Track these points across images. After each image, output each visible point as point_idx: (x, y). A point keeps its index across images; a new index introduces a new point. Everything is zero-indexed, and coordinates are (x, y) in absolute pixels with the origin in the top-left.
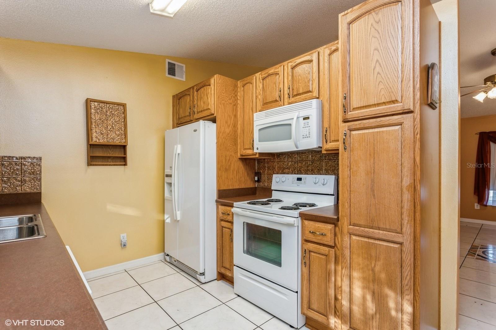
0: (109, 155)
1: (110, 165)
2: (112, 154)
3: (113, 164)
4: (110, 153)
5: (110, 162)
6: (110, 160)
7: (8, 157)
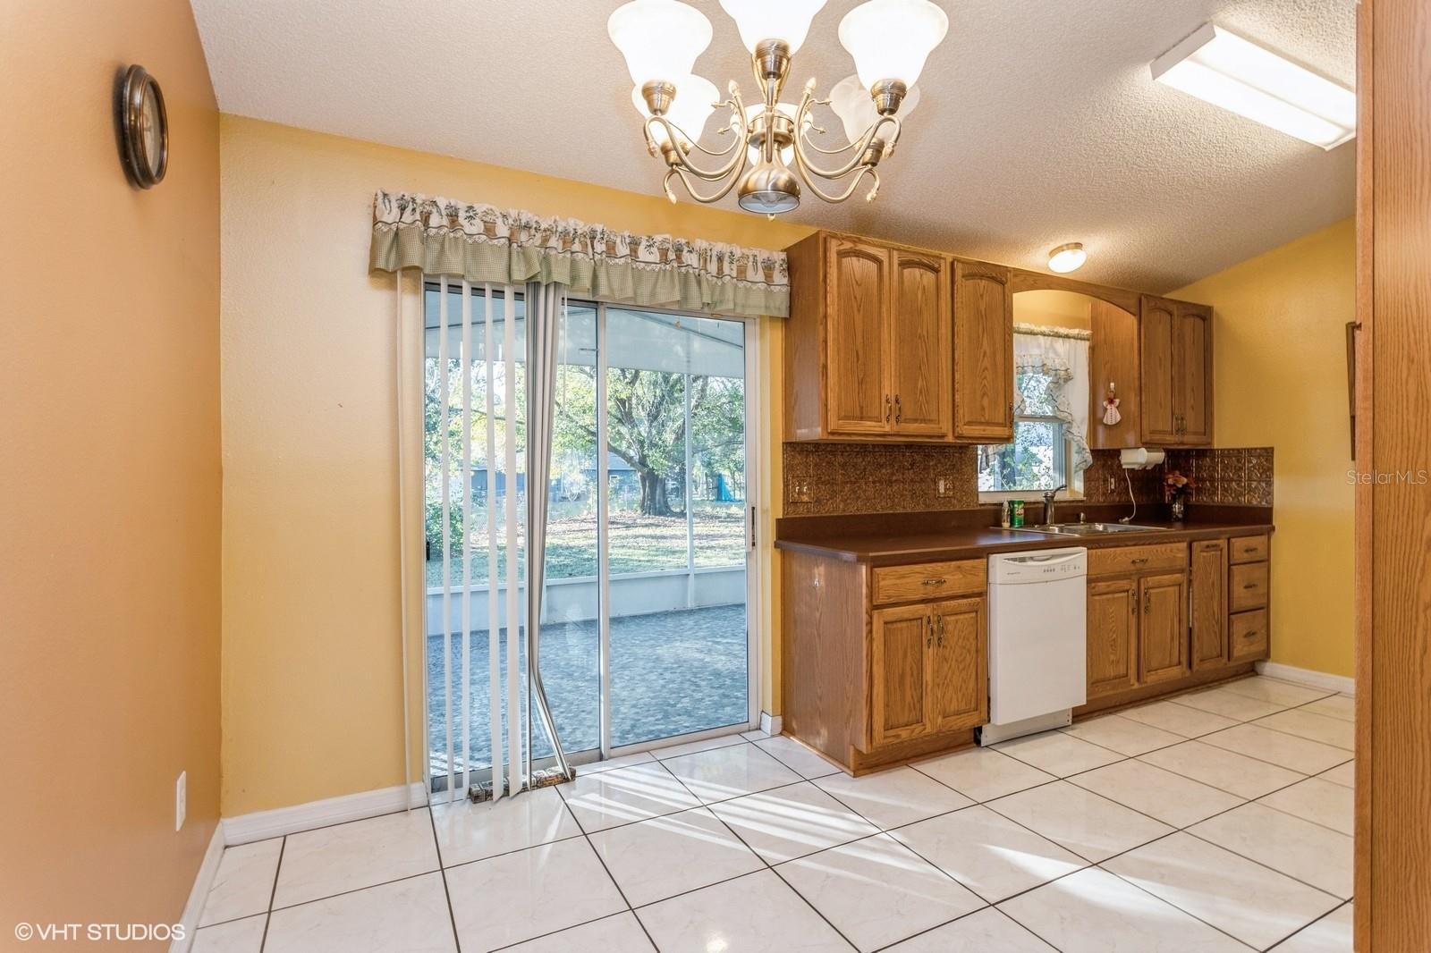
7: (1229, 450)
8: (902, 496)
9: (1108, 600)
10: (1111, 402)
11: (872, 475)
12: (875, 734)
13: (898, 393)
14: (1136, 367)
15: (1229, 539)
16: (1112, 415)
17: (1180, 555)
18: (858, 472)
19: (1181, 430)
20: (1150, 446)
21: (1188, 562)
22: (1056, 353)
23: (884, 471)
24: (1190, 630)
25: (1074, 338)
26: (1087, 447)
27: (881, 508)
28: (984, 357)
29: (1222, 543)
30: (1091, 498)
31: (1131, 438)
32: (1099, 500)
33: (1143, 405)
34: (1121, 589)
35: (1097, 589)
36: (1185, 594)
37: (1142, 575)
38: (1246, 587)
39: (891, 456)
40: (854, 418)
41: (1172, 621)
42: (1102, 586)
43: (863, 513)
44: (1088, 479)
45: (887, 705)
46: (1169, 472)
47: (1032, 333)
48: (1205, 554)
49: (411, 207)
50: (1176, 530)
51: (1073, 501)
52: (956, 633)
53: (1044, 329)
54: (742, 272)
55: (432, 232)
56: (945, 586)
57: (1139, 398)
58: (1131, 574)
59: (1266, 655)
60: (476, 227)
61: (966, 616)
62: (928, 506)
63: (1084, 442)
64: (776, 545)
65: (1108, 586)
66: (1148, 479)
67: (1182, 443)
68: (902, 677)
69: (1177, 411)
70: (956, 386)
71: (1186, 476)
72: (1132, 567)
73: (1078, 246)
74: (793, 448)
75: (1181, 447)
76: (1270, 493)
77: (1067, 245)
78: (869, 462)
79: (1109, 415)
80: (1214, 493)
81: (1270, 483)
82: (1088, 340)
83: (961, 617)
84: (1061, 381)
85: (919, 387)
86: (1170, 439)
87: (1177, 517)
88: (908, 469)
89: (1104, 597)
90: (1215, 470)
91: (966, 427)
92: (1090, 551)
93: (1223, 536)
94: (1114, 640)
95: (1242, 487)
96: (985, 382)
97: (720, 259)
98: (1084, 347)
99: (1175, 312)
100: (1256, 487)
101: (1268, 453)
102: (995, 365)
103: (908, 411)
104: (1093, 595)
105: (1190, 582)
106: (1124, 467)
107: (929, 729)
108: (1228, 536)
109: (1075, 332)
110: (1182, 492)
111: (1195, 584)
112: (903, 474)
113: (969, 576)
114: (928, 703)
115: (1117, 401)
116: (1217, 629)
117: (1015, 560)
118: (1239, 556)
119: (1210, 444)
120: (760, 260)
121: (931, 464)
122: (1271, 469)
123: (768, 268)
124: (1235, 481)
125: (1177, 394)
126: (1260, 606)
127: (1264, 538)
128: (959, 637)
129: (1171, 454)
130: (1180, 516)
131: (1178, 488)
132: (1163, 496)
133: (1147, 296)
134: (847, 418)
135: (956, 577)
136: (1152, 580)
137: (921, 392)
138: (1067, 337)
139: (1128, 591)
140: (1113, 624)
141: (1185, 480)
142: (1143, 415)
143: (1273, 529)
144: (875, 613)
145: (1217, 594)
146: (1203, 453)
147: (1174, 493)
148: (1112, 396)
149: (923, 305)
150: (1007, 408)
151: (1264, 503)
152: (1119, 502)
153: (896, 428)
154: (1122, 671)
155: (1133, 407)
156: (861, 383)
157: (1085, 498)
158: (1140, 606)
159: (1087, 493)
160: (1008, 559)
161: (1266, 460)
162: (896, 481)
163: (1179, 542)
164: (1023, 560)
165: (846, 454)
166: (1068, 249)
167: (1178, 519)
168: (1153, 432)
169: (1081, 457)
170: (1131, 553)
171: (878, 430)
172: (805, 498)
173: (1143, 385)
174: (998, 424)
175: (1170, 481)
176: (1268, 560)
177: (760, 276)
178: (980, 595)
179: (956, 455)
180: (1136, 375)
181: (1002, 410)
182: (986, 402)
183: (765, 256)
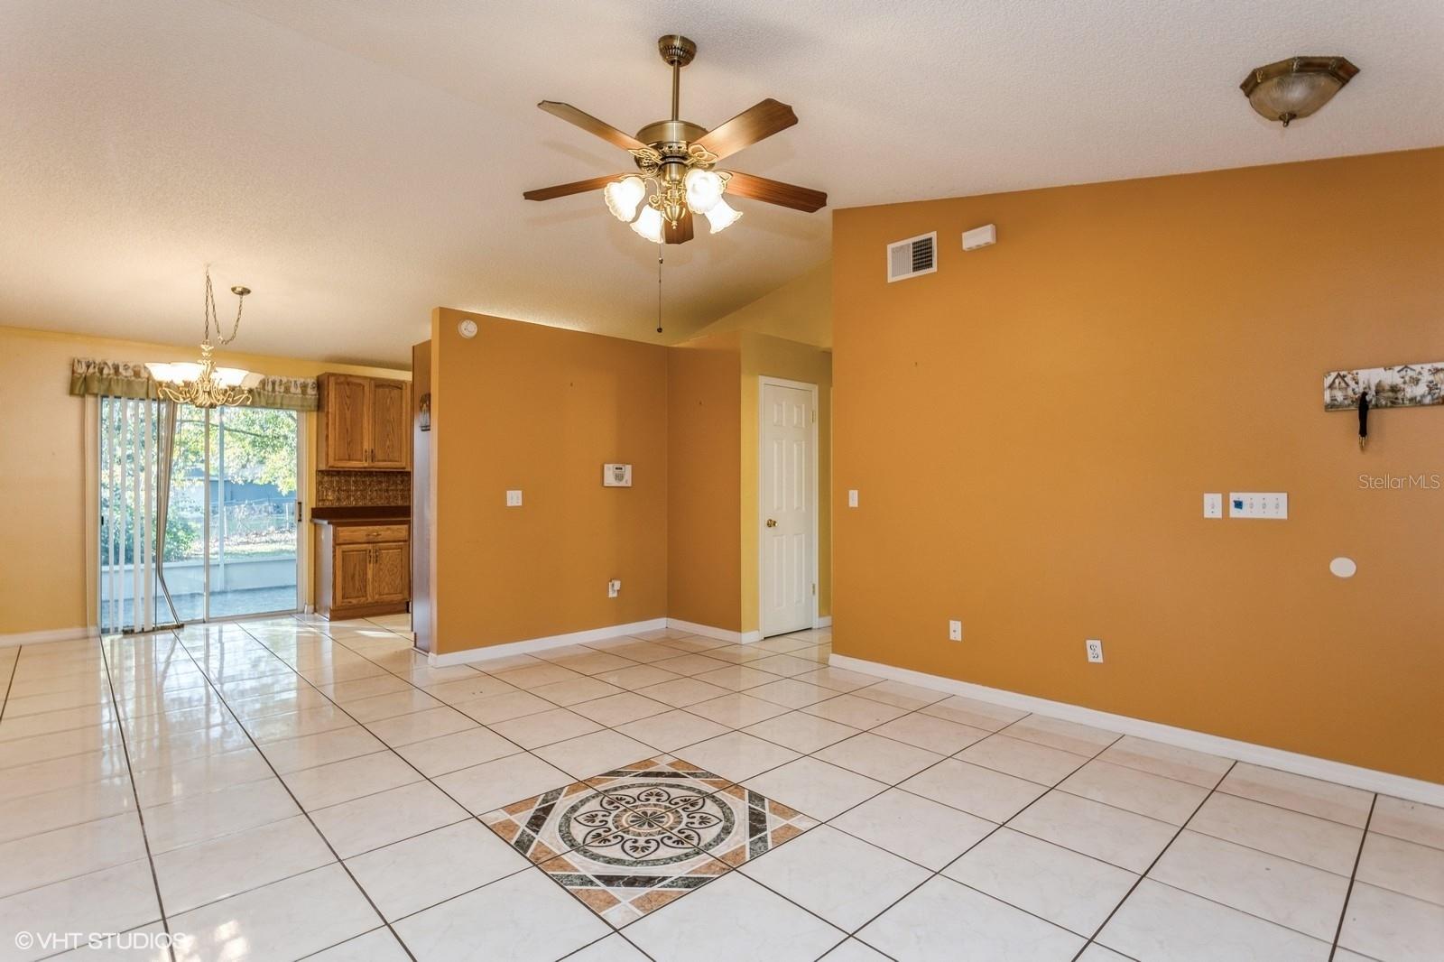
12: (337, 601)
13: (373, 447)
40: (346, 460)
45: (343, 588)
49: (93, 366)
52: (388, 558)
54: (287, 390)
55: (105, 376)
56: (380, 536)
60: (130, 373)
61: (396, 550)
64: (311, 521)
68: (353, 577)
74: (320, 472)
78: (374, 480)
83: (391, 551)
97: (274, 383)
103: (379, 455)
107: (370, 600)
113: (399, 532)
114: (369, 588)
120: (298, 383)
123: (304, 387)
128: (390, 560)
134: (340, 460)
135: (387, 533)
144: (337, 547)
153: (372, 465)
156: (349, 444)
171: (361, 466)
177: (299, 391)
178: (405, 541)
183: (302, 380)
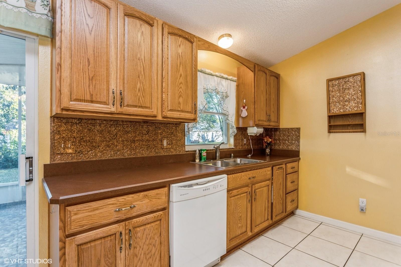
0: (348, 123)
1: (349, 132)
2: (352, 122)
3: (353, 131)
4: (350, 121)
5: (350, 130)
6: (349, 128)
7: (285, 128)
8: (141, 148)
9: (238, 198)
10: (244, 107)
11: (121, 137)
13: (122, 89)
14: (253, 94)
15: (286, 164)
16: (244, 113)
17: (268, 173)
18: (112, 136)
19: (269, 120)
20: (258, 126)
21: (272, 175)
22: (222, 85)
23: (130, 135)
24: (272, 204)
25: (230, 80)
26: (234, 126)
27: (127, 154)
28: (180, 77)
29: (284, 166)
30: (237, 147)
31: (251, 123)
32: (239, 148)
33: (256, 109)
34: (244, 192)
35: (232, 194)
36: (270, 189)
37: (253, 184)
38: (291, 183)
39: (134, 127)
41: (265, 201)
42: (235, 192)
43: (115, 158)
44: (235, 140)
46: (265, 137)
47: (211, 75)
48: (278, 171)
50: (267, 161)
51: (229, 149)
52: (145, 236)
53: (217, 74)
56: (135, 209)
57: (254, 106)
58: (249, 184)
59: (297, 208)
61: (153, 224)
62: (157, 153)
63: (234, 124)
65: (238, 192)
66: (258, 139)
67: (269, 125)
69: (268, 113)
70: (164, 90)
71: (271, 139)
72: (249, 181)
73: (230, 35)
75: (269, 127)
76: (299, 145)
77: (225, 34)
78: (120, 130)
79: (243, 113)
80: (280, 145)
81: (299, 142)
82: (236, 82)
83: (148, 226)
84: (224, 97)
85: (138, 87)
86: (266, 123)
87: (268, 154)
88: (145, 134)
89: (236, 197)
90: (280, 136)
91: (168, 112)
92: (229, 176)
93: (284, 163)
94: (241, 216)
95: (289, 143)
96: (181, 90)
98: (234, 84)
99: (268, 74)
100: (294, 143)
101: (298, 130)
102: (187, 82)
104: (231, 197)
105: (272, 183)
106: (249, 134)
108: (285, 163)
109: (230, 77)
110: (269, 144)
111: (274, 184)
112: (142, 137)
113: (154, 200)
115: (246, 107)
116: (281, 202)
117: (185, 186)
118: (289, 171)
119: (279, 126)
121: (159, 132)
122: (299, 136)
124: (287, 140)
125: (268, 106)
126: (296, 189)
127: (296, 163)
128: (147, 238)
129: (266, 130)
130: (269, 154)
131: (268, 143)
132: (263, 145)
133: (258, 65)
135: (144, 202)
136: (257, 186)
137: (139, 90)
138: (227, 79)
139: (247, 192)
140: (240, 209)
141: (270, 140)
142: (256, 113)
143: (300, 159)
144: (69, 240)
145: (282, 187)
146: (276, 129)
147: (267, 145)
148: (244, 105)
149: (142, 42)
150: (193, 105)
151: (297, 149)
152: (247, 148)
154: (244, 230)
155: (252, 111)
156: (91, 80)
157: (234, 147)
158: (252, 198)
159: (235, 145)
160: (181, 187)
161: (298, 133)
162: (137, 140)
163: (268, 167)
164: (191, 186)
165: (103, 125)
166: (226, 36)
167: (268, 155)
168: (259, 120)
169: (233, 131)
170: (248, 174)
172: (70, 151)
173: (256, 101)
174: (188, 112)
175: (265, 140)
176: (298, 171)
178: (164, 209)
179: (174, 128)
180: (253, 97)
181: (190, 105)
182: (181, 100)
